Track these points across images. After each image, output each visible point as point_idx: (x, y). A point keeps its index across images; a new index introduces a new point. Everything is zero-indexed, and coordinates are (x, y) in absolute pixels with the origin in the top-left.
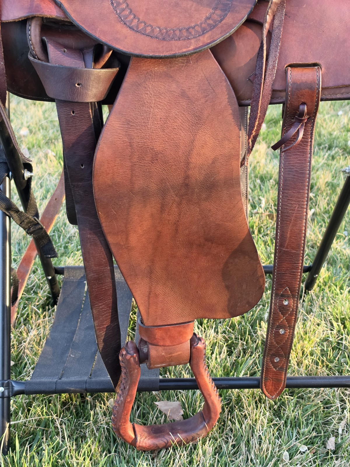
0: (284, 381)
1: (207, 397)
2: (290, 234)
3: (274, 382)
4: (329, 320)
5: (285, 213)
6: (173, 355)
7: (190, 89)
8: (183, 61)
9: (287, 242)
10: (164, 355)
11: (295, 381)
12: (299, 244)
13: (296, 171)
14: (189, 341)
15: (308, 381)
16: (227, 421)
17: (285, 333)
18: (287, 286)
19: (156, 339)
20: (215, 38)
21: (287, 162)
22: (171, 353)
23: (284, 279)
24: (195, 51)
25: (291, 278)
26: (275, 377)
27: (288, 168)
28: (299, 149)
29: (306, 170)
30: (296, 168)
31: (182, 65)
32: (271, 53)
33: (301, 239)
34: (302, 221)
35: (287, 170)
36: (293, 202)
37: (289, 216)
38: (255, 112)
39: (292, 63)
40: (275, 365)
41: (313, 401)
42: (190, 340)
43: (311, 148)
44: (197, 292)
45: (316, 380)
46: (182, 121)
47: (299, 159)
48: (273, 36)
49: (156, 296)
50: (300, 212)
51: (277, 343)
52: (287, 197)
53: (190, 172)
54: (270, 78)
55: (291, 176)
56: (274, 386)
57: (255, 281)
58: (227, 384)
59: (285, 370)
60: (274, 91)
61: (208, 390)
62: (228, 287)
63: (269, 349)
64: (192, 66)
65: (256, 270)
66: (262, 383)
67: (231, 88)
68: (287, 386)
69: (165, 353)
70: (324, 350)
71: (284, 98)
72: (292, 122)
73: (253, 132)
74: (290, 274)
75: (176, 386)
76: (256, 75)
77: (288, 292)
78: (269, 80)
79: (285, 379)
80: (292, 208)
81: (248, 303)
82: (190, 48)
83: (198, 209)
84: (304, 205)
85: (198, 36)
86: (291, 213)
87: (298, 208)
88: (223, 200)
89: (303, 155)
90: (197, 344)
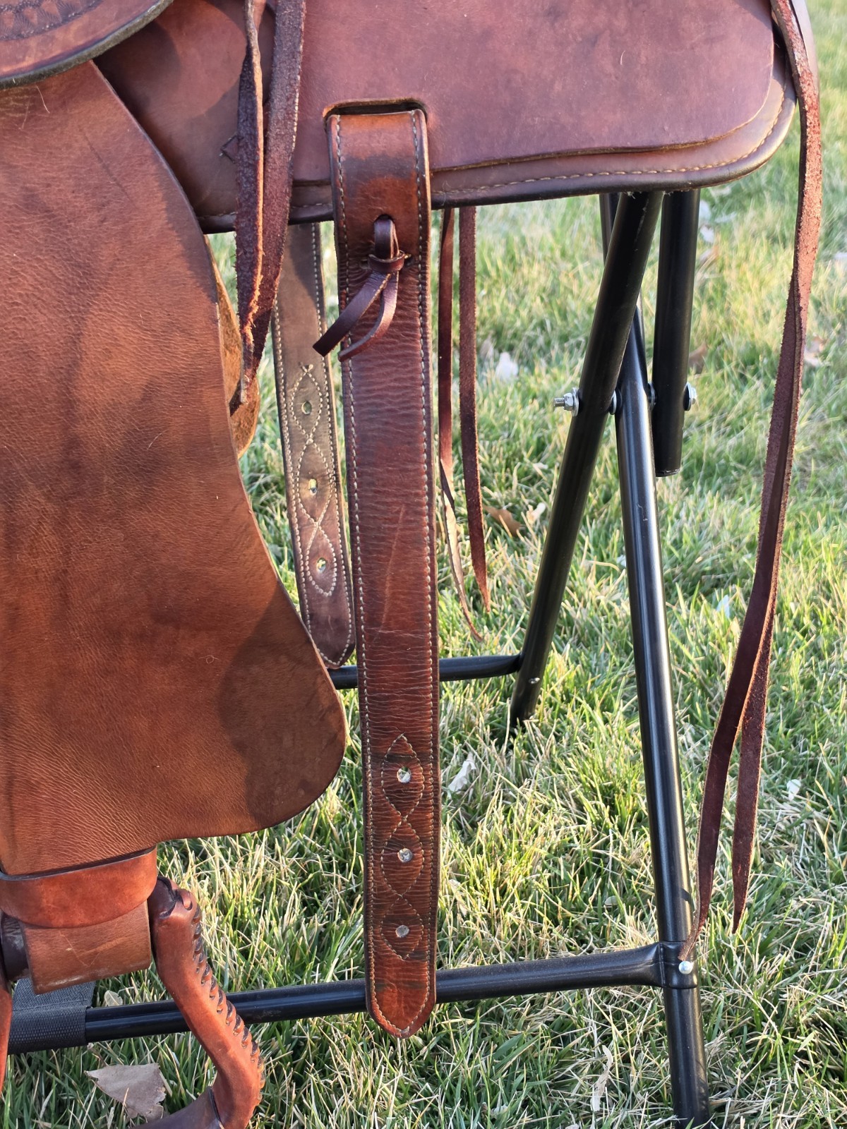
0: (432, 986)
1: (217, 1051)
2: (392, 588)
3: (403, 992)
4: (573, 796)
5: (372, 529)
6: (101, 948)
7: (49, 185)
8: (21, 105)
9: (386, 610)
10: (71, 952)
11: (463, 981)
12: (419, 614)
13: (389, 410)
14: (145, 904)
15: (498, 977)
16: (290, 1104)
17: (413, 858)
18: (402, 731)
19: (42, 910)
20: (101, 33)
21: (363, 388)
22: (93, 945)
23: (390, 713)
24: (38, 72)
25: (409, 708)
26: (404, 977)
27: (369, 404)
28: (392, 349)
29: (418, 408)
30: (390, 402)
31: (18, 115)
32: (276, 75)
33: (425, 600)
34: (420, 550)
35: (364, 410)
36: (389, 500)
37: (383, 539)
38: (249, 246)
39: (343, 101)
40: (400, 946)
41: (526, 1023)
42: (149, 900)
43: (425, 343)
44: (154, 767)
45: (518, 975)
46: (36, 280)
47: (395, 376)
48: (279, 24)
49: (31, 788)
50: (414, 525)
51: (395, 886)
52: (373, 484)
53: (80, 429)
54: (282, 146)
55: (377, 426)
56: (406, 1002)
57: (314, 723)
58: (276, 1009)
59: (428, 957)
60: (298, 186)
61: (216, 1033)
62: (240, 747)
63: (375, 906)
64: (48, 119)
65: (316, 692)
66: (370, 999)
67: (174, 180)
68: (441, 999)
69: (75, 945)
70: (560, 877)
71: (331, 205)
72: (363, 271)
73: (252, 304)
74: (406, 697)
75: (133, 1026)
76: (239, 138)
77: (406, 748)
78: (280, 153)
79: (431, 981)
80: (390, 516)
81: (304, 784)
82: (24, 64)
83: (121, 535)
84: (421, 505)
85: (50, 28)
86: (389, 528)
87: (406, 513)
88: (191, 504)
89: (406, 366)
90: (170, 912)
